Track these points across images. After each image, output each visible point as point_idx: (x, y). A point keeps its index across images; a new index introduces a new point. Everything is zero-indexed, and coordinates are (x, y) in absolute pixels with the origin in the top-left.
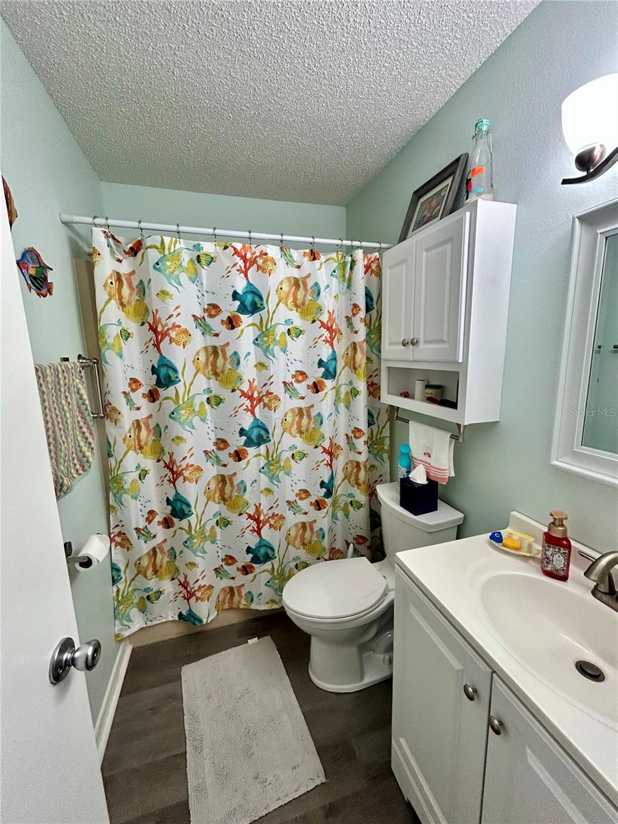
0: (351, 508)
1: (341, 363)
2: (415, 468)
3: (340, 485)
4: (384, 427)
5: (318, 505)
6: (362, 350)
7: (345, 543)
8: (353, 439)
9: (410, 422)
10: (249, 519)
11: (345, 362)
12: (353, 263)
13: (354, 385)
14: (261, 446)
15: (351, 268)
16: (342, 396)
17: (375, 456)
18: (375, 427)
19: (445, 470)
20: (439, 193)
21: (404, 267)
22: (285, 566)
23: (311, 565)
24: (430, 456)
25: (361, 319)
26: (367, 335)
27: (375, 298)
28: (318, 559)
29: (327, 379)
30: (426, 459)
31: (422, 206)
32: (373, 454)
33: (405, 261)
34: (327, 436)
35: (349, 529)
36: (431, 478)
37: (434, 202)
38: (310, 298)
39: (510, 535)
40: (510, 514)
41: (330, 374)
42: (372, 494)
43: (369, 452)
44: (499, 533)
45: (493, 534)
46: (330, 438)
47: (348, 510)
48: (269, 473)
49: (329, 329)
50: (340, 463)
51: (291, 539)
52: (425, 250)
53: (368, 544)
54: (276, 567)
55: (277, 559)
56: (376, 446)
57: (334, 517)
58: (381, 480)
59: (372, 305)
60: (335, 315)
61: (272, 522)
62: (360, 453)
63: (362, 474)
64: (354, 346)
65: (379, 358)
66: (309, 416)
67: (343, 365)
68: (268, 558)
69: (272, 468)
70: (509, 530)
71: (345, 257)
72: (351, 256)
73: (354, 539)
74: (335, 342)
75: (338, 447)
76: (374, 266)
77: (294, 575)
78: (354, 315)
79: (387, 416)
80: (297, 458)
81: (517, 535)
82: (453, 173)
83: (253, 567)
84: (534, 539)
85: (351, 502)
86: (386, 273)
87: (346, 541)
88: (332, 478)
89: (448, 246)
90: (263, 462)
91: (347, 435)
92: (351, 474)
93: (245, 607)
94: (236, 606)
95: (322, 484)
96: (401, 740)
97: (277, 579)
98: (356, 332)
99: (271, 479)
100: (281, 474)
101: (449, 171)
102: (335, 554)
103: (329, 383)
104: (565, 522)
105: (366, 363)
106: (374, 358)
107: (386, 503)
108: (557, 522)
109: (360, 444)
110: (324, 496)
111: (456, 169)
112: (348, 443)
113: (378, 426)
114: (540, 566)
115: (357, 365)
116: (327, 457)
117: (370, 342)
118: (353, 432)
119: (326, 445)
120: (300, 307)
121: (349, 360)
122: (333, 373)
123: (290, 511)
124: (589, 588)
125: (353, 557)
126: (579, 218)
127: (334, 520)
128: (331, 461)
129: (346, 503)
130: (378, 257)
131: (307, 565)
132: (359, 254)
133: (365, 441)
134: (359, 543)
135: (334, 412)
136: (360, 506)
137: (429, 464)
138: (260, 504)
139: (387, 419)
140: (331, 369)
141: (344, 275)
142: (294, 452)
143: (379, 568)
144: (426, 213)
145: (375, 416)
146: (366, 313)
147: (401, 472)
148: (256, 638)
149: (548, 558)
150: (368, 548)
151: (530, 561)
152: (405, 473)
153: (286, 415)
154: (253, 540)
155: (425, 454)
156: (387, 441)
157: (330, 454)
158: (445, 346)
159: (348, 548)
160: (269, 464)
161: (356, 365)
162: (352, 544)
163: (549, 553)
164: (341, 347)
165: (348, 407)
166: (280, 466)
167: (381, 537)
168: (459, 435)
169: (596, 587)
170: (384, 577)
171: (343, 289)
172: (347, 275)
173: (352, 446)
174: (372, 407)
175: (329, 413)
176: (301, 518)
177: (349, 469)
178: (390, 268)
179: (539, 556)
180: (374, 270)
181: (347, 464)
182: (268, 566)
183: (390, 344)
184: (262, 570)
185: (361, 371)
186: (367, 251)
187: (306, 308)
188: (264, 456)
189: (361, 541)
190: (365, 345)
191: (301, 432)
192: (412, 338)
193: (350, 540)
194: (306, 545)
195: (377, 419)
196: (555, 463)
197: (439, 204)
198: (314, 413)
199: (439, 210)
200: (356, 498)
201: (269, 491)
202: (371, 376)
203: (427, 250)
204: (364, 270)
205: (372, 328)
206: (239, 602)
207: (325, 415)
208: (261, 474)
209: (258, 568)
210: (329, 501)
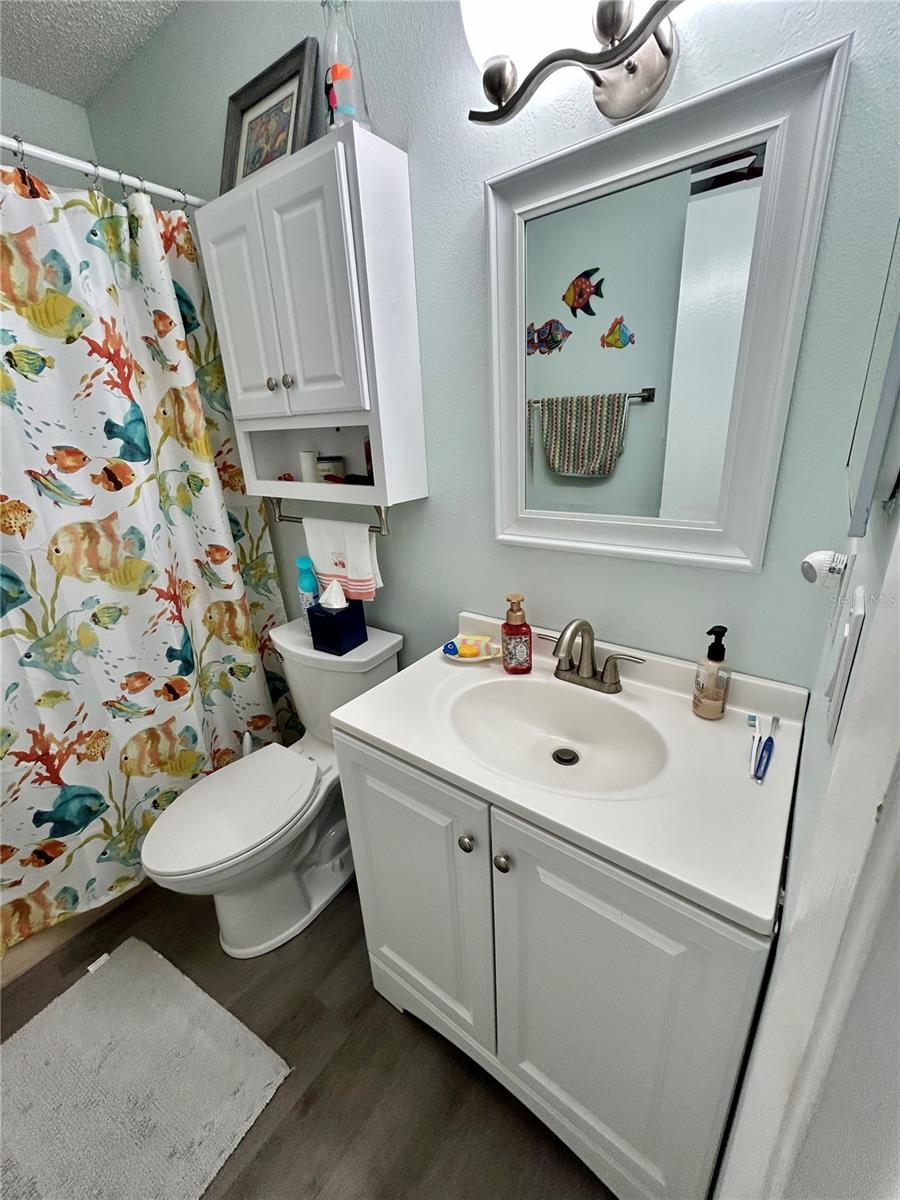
0: (232, 679)
1: (155, 432)
2: (324, 589)
3: (204, 648)
4: (260, 538)
5: (172, 691)
6: (194, 403)
7: (235, 735)
8: (212, 565)
9: (303, 520)
10: (23, 763)
11: (163, 428)
12: (134, 222)
13: (193, 470)
14: (9, 614)
15: (133, 235)
16: (173, 493)
17: (255, 587)
18: (245, 541)
19: (369, 580)
20: (279, 106)
21: (242, 242)
22: (132, 813)
23: (182, 791)
24: (343, 566)
25: (178, 342)
26: (197, 375)
27: (197, 304)
28: (194, 776)
29: (132, 461)
30: (339, 571)
31: (251, 129)
32: (251, 585)
33: (241, 230)
34: (160, 569)
35: (238, 712)
36: (353, 597)
37: (273, 125)
38: (47, 285)
39: (464, 642)
40: (458, 617)
41: (138, 451)
42: (264, 647)
43: (245, 583)
44: (452, 643)
45: (446, 647)
46: (167, 571)
47: (228, 682)
48: (46, 661)
49: (113, 358)
50: (196, 611)
51: (131, 764)
52: (277, 210)
53: (273, 723)
54: (112, 822)
55: (112, 809)
56: (253, 572)
57: (206, 701)
58: (274, 624)
59: (194, 319)
60: (120, 329)
61: (81, 749)
62: (229, 587)
63: (241, 621)
64: (176, 395)
65: (229, 420)
66: (111, 536)
67: (160, 433)
68: (88, 815)
69: (49, 650)
70: (460, 636)
71: (112, 205)
72: (126, 205)
73: (249, 724)
74: (132, 385)
75: (186, 585)
76: (180, 238)
77: (154, 820)
78: (162, 334)
79: (261, 519)
80: (104, 619)
81: (471, 639)
82: (297, 73)
83: (61, 843)
84: (489, 639)
85: (231, 669)
86: (210, 253)
87: (236, 732)
88: (187, 640)
89: (317, 205)
90: (23, 644)
91: (197, 561)
92: (221, 625)
93: (61, 919)
94: (41, 926)
95: (171, 654)
96: (385, 949)
97: (121, 841)
98: (174, 369)
99: (55, 671)
100: (77, 658)
101: (291, 66)
102: (222, 759)
103: (139, 469)
104: (522, 605)
105: (206, 428)
106: (218, 418)
107: (289, 652)
108: (515, 607)
109: (227, 571)
110: (180, 673)
111: (302, 64)
112: (204, 574)
113: (251, 537)
114: (502, 666)
115: (190, 431)
116: (170, 606)
117: (205, 389)
118: (208, 554)
119: (162, 583)
120: (25, 304)
121: (171, 424)
122: (144, 450)
123: (118, 719)
124: (551, 671)
125: (253, 751)
126: (494, 187)
127: (207, 707)
128: (179, 610)
129: (223, 675)
130: (185, 220)
131: (176, 794)
132: (143, 205)
133: (234, 566)
134: (257, 728)
135: (163, 522)
136: (246, 671)
137: (346, 577)
138: (42, 727)
139: (263, 524)
140: (138, 440)
141: (118, 247)
142: (95, 610)
143: (300, 750)
144: (261, 142)
145: (242, 523)
146: (187, 332)
147: (306, 599)
148: (105, 956)
149: (510, 653)
150: (274, 729)
151: (493, 665)
152: (311, 600)
153: (55, 541)
154: (46, 798)
155: (336, 564)
156: (271, 560)
157: (175, 598)
158: (340, 384)
159: (241, 742)
160: (40, 644)
161: (187, 431)
162: (247, 733)
163: (510, 647)
164: (149, 397)
165: (188, 512)
166: (69, 642)
167: (291, 707)
168: (382, 524)
169: (558, 668)
170: (310, 759)
171: (122, 276)
172: (126, 247)
173: (212, 579)
174: (233, 508)
175: (154, 525)
176: (142, 724)
177: (216, 618)
178: (216, 242)
179: (500, 655)
180: (182, 244)
181: (209, 610)
182: (95, 826)
183: (246, 390)
184: (82, 840)
185: (201, 440)
186: (160, 204)
187: (42, 307)
188: (21, 632)
189: (260, 723)
190: (196, 392)
191: (101, 571)
192: (282, 375)
193: (243, 727)
194: (165, 763)
195: (247, 527)
196: (501, 537)
197: (284, 128)
198: (120, 530)
199: (286, 141)
200: (239, 661)
201: (55, 695)
202: (220, 453)
203: (281, 210)
204: (161, 242)
205: (204, 363)
206: (46, 916)
207: (146, 528)
208: (27, 669)
209: (70, 841)
210: (191, 679)
